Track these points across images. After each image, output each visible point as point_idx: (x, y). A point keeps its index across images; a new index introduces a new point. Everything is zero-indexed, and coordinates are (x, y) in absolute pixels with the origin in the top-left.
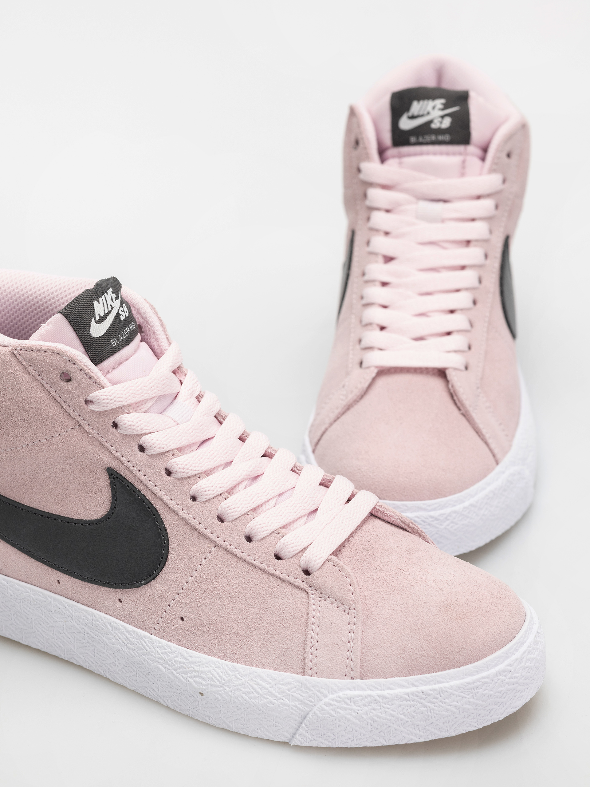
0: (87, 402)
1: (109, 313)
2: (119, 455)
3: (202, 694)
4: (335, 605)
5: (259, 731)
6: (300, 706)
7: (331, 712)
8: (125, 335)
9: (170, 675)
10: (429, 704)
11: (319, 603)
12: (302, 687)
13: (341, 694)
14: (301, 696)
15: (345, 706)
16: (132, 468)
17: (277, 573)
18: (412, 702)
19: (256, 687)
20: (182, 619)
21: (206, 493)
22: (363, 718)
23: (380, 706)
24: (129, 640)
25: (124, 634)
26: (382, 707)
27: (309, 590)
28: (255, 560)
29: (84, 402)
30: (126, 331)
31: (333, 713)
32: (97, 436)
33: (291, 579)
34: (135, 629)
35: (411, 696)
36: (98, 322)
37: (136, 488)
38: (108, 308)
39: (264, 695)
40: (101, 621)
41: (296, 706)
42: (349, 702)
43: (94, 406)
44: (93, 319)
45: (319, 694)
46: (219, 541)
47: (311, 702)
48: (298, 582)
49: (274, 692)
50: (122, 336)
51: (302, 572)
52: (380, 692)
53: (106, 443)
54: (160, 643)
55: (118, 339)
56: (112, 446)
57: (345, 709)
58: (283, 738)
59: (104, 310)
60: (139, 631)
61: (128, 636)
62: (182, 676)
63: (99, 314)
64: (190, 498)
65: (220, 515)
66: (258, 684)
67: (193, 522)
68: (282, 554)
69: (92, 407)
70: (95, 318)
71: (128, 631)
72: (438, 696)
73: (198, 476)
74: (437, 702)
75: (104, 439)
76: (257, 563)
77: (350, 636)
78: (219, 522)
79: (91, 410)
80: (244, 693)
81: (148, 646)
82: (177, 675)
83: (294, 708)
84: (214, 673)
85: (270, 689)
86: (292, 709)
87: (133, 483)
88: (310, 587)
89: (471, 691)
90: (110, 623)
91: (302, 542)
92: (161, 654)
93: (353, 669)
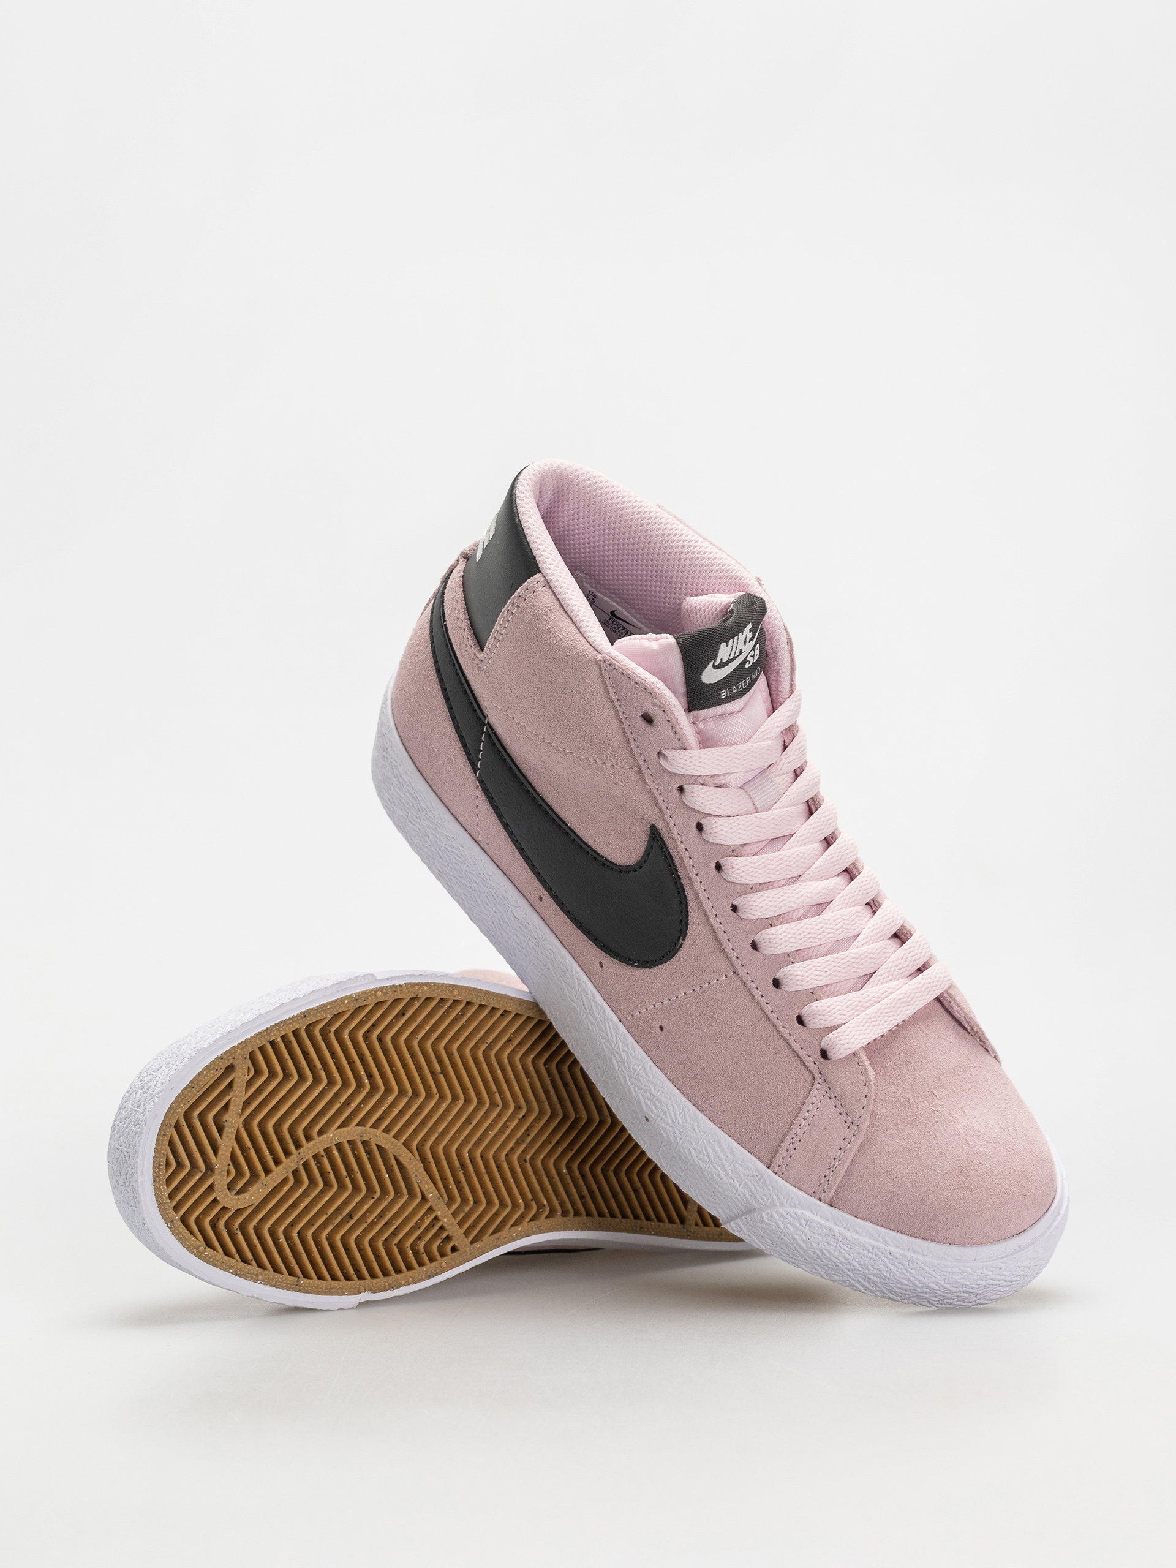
0: (659, 753)
1: (735, 658)
2: (671, 822)
3: (647, 1120)
4: (838, 1110)
5: (693, 1191)
6: (749, 1197)
7: (780, 1224)
8: (741, 687)
9: (622, 1078)
10: (892, 1267)
11: (822, 1098)
12: (760, 1180)
13: (799, 1211)
14: (755, 1188)
15: (798, 1225)
16: (679, 843)
17: (791, 1039)
18: (874, 1256)
19: (710, 1151)
20: (661, 1028)
21: (752, 912)
22: (812, 1245)
23: (837, 1244)
24: (593, 1011)
25: (590, 1001)
26: (838, 1246)
27: (817, 1076)
28: (772, 1012)
29: (657, 753)
30: (745, 682)
31: (782, 1226)
32: (654, 791)
33: (803, 1054)
34: (604, 1004)
35: (875, 1250)
36: (715, 667)
37: (674, 863)
38: (735, 653)
39: (715, 1164)
40: (570, 970)
41: (744, 1195)
42: (804, 1223)
43: (666, 763)
44: (712, 663)
45: (775, 1198)
46: (742, 972)
47: (763, 1200)
48: (809, 1061)
49: (727, 1167)
50: (737, 688)
51: (819, 1051)
52: (844, 1231)
53: (662, 802)
54: (625, 1037)
55: (731, 692)
56: (667, 808)
57: (797, 1228)
58: (715, 1212)
59: (730, 655)
60: (608, 1010)
61: (593, 1006)
62: (634, 1089)
63: (721, 659)
64: (730, 906)
65: (756, 941)
66: (714, 1150)
67: (721, 935)
68: (806, 1020)
69: (663, 762)
70: (714, 663)
71: (596, 1003)
72: (906, 1263)
73: (751, 886)
74: (901, 1269)
75: (662, 798)
76: (773, 1016)
77: (839, 1153)
78: (751, 949)
79: (660, 764)
80: (695, 1150)
81: (611, 1032)
82: (630, 1084)
83: (742, 1195)
84: (671, 1109)
85: (724, 1162)
86: (739, 1195)
87: (673, 856)
88: (820, 1073)
89: (945, 1273)
90: (579, 980)
91: (835, 1018)
92: (621, 1050)
93: (826, 1190)
